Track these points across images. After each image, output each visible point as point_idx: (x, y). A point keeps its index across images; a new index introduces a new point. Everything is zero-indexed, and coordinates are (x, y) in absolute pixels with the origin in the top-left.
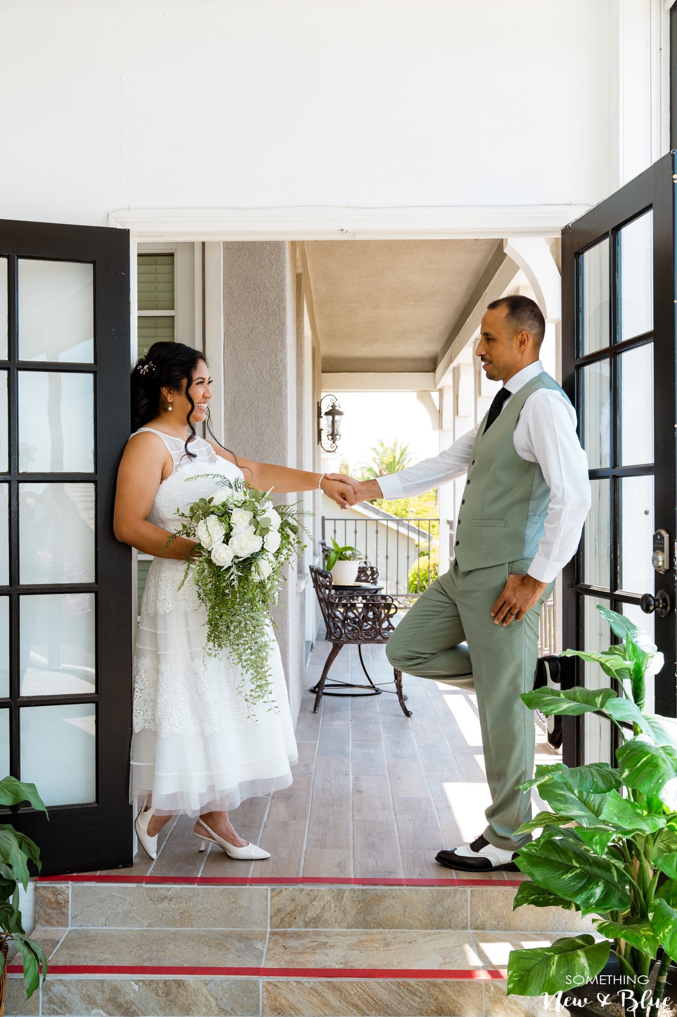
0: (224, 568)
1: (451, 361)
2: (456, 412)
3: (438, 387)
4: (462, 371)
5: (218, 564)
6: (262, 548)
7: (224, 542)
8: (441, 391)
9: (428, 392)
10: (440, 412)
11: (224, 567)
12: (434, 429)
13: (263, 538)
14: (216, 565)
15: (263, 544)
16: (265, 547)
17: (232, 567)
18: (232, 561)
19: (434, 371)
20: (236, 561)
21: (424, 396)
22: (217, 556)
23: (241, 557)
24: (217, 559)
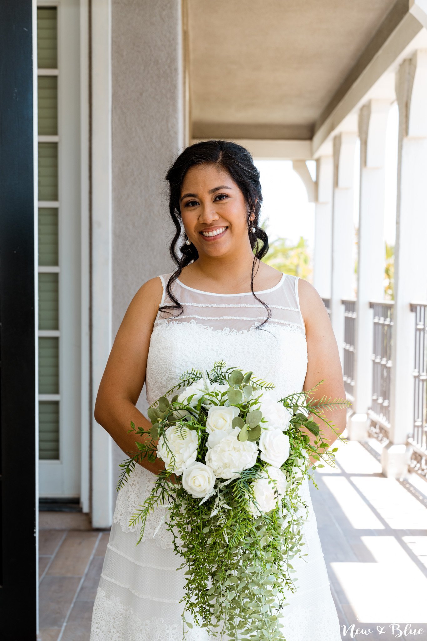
0: (204, 501)
1: (332, 128)
2: (336, 183)
3: (316, 156)
4: (344, 140)
5: (196, 495)
6: (259, 460)
7: (198, 460)
8: (318, 161)
9: (303, 162)
10: (316, 184)
11: (203, 498)
12: (310, 201)
13: (258, 443)
14: (193, 497)
15: (259, 454)
16: (262, 458)
17: (216, 496)
18: (215, 487)
19: (310, 138)
20: (221, 485)
21: (300, 166)
22: (191, 483)
23: (227, 480)
24: (191, 489)
